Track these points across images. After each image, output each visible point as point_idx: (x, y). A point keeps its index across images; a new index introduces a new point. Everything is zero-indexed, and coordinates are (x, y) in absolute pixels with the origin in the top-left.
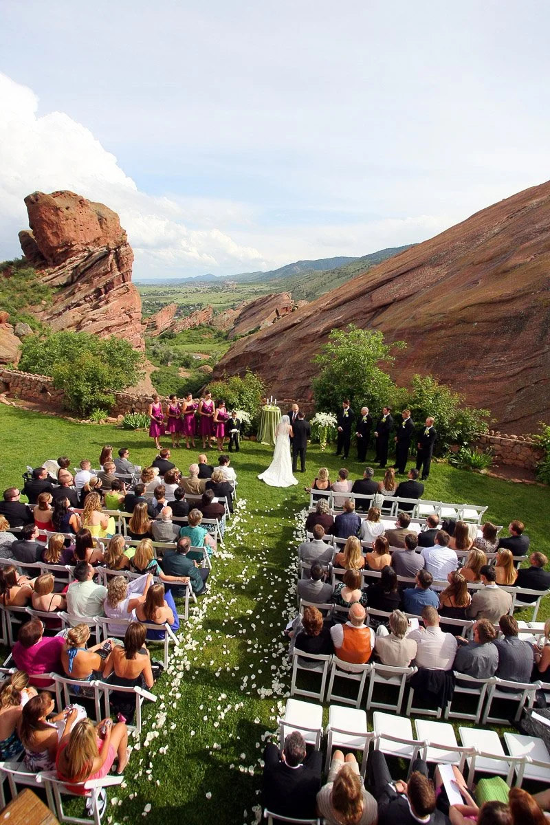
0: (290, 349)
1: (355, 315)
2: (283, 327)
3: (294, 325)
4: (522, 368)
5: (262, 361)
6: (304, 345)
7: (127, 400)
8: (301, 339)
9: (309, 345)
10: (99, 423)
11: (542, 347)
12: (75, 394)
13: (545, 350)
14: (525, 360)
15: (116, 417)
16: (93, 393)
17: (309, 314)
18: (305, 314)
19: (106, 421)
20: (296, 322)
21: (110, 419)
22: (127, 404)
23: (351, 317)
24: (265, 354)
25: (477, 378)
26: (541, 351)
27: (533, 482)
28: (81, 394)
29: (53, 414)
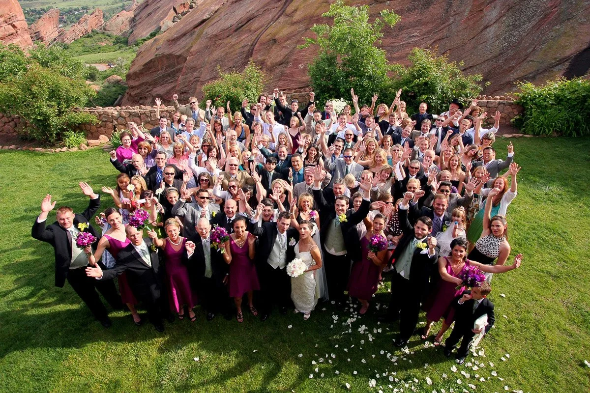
0: (206, 47)
1: (266, 5)
2: (192, 25)
3: (203, 21)
4: (432, 41)
5: (178, 63)
6: (220, 41)
7: (105, 117)
8: (216, 36)
9: (226, 41)
10: (80, 149)
11: (448, 19)
12: (39, 118)
13: (450, 22)
14: (434, 33)
15: (97, 138)
16: (60, 113)
17: (217, 7)
18: (213, 8)
19: (88, 145)
20: (205, 18)
21: (91, 141)
22: (106, 121)
23: (263, 7)
24: (180, 56)
25: (395, 55)
26: (447, 24)
27: (521, 135)
28: (46, 118)
29: (13, 147)
